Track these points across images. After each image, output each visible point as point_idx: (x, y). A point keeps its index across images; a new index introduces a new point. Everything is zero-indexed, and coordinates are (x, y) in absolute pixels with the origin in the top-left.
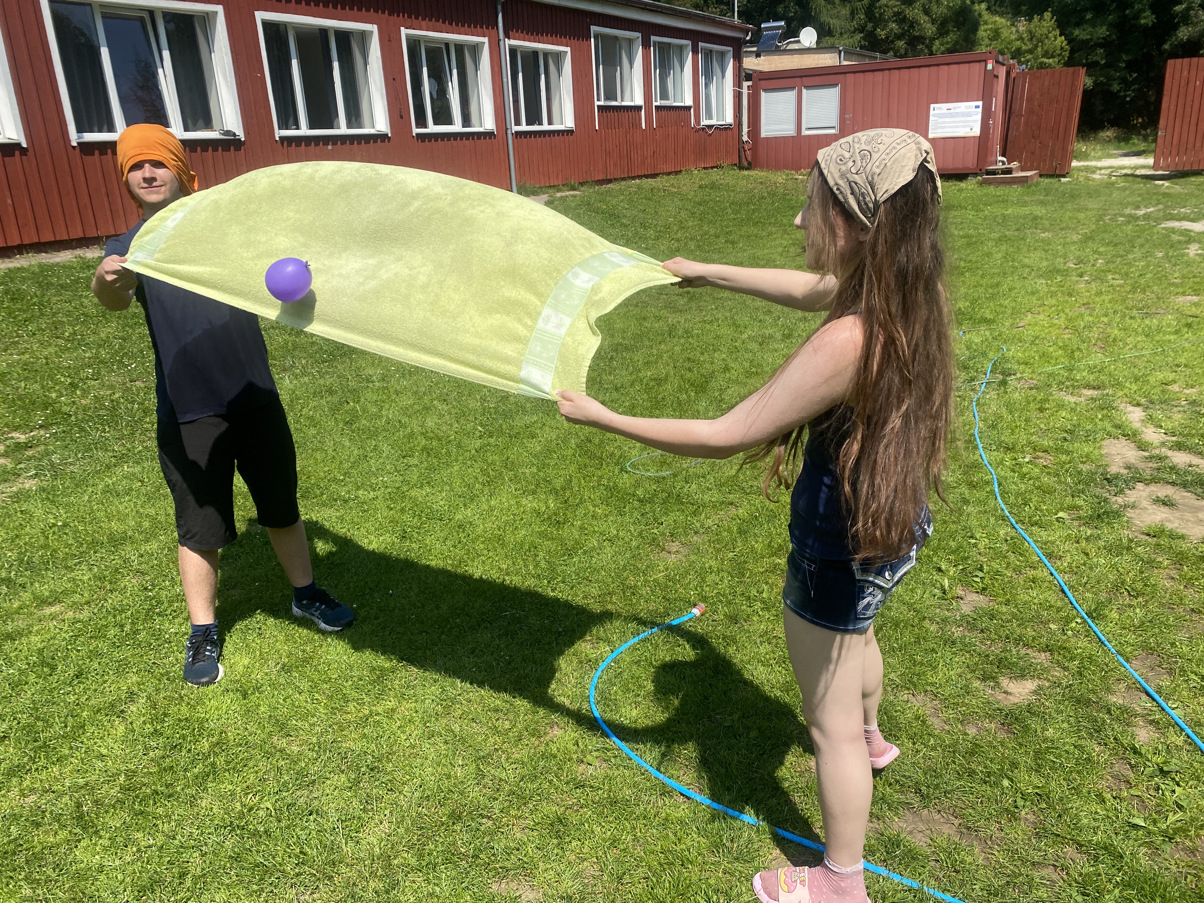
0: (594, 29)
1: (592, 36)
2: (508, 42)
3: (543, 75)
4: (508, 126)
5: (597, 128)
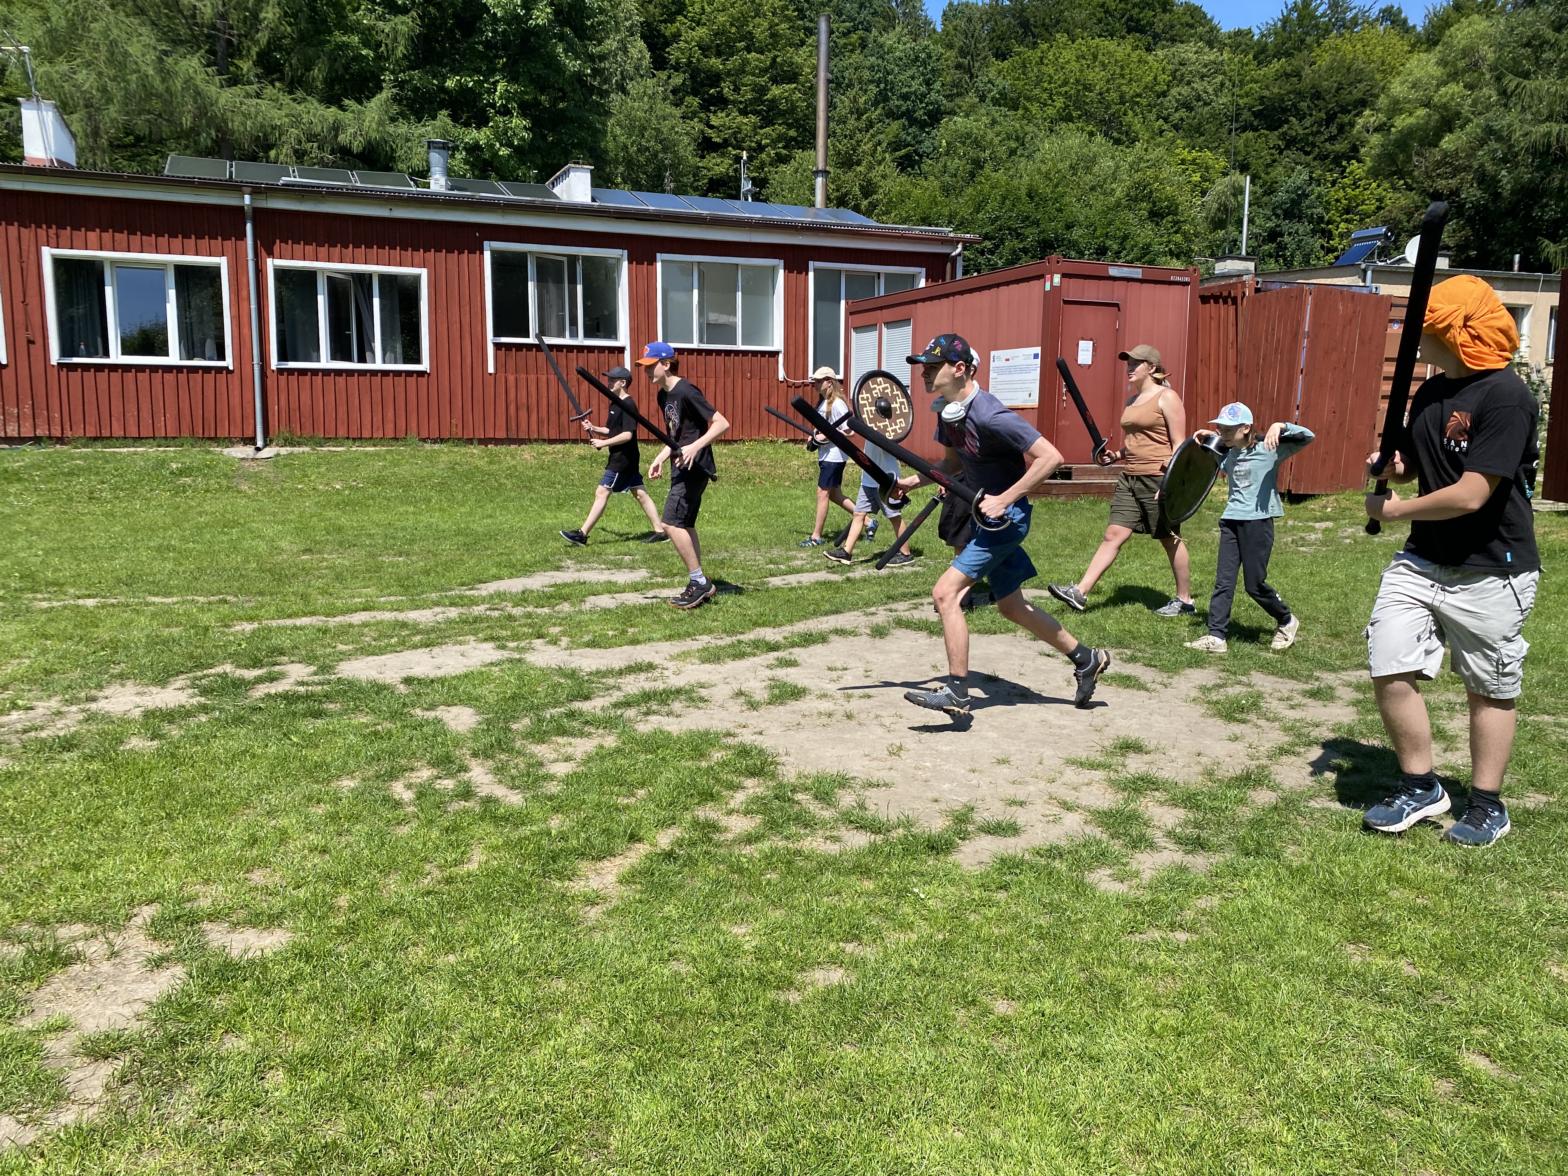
0: (487, 246)
1: (487, 255)
2: (271, 264)
3: (376, 302)
4: (256, 360)
5: (491, 370)
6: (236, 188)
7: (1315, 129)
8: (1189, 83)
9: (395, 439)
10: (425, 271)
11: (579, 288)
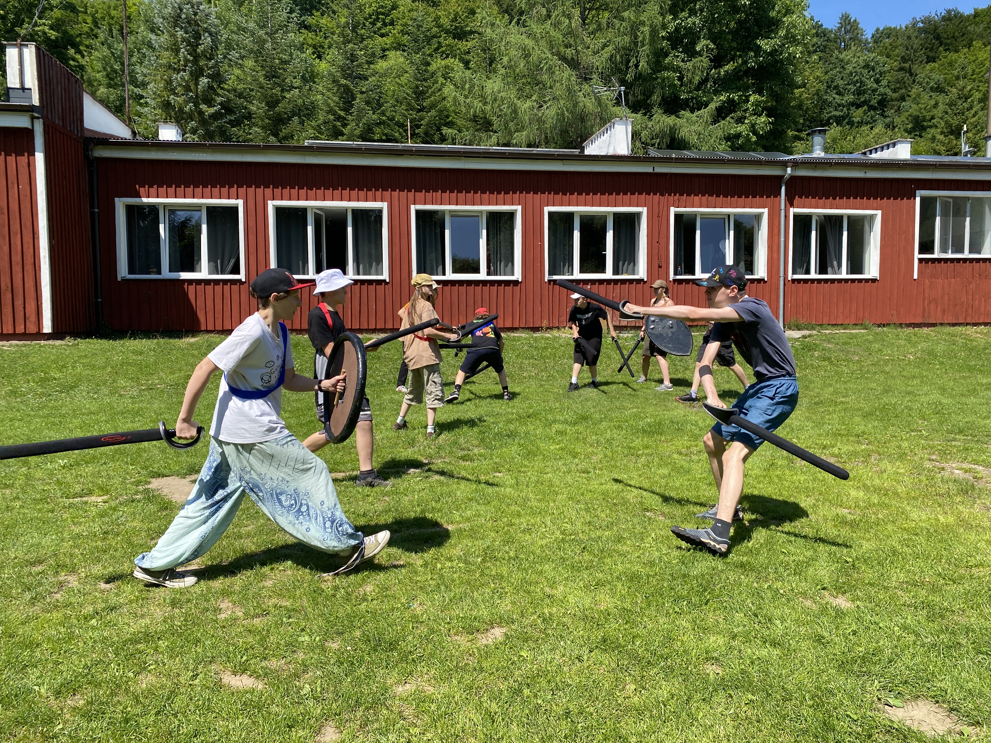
0: (920, 194)
1: (918, 200)
2: (793, 211)
3: (845, 234)
4: (782, 274)
5: (916, 277)
6: (784, 164)
9: (856, 324)
10: (879, 213)
11: (968, 219)
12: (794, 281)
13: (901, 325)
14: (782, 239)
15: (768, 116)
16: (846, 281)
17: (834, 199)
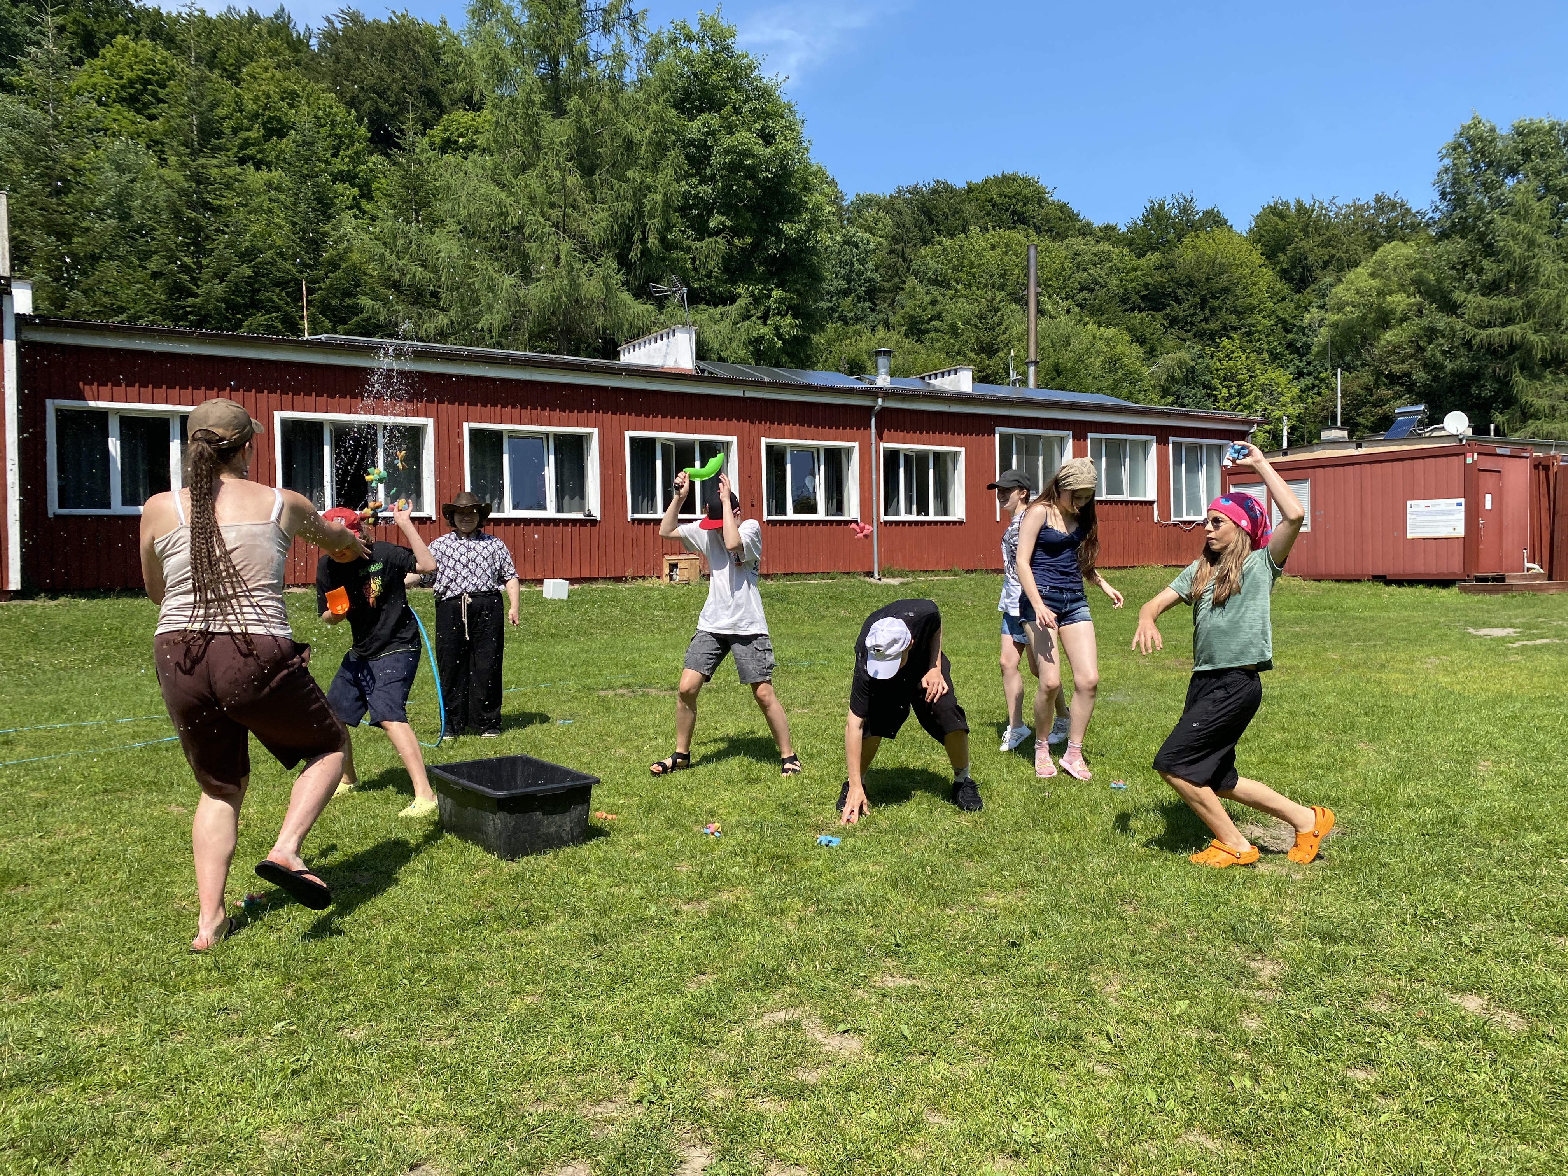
0: (998, 430)
1: (997, 436)
2: (883, 445)
3: (931, 471)
4: (875, 516)
5: (998, 519)
6: (876, 394)
7: (1192, 311)
8: (1085, 270)
9: (946, 571)
10: (963, 450)
11: (1041, 458)
12: (886, 522)
13: (987, 571)
14: (874, 477)
15: (795, 317)
16: (936, 523)
17: (921, 433)
